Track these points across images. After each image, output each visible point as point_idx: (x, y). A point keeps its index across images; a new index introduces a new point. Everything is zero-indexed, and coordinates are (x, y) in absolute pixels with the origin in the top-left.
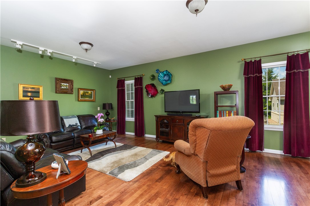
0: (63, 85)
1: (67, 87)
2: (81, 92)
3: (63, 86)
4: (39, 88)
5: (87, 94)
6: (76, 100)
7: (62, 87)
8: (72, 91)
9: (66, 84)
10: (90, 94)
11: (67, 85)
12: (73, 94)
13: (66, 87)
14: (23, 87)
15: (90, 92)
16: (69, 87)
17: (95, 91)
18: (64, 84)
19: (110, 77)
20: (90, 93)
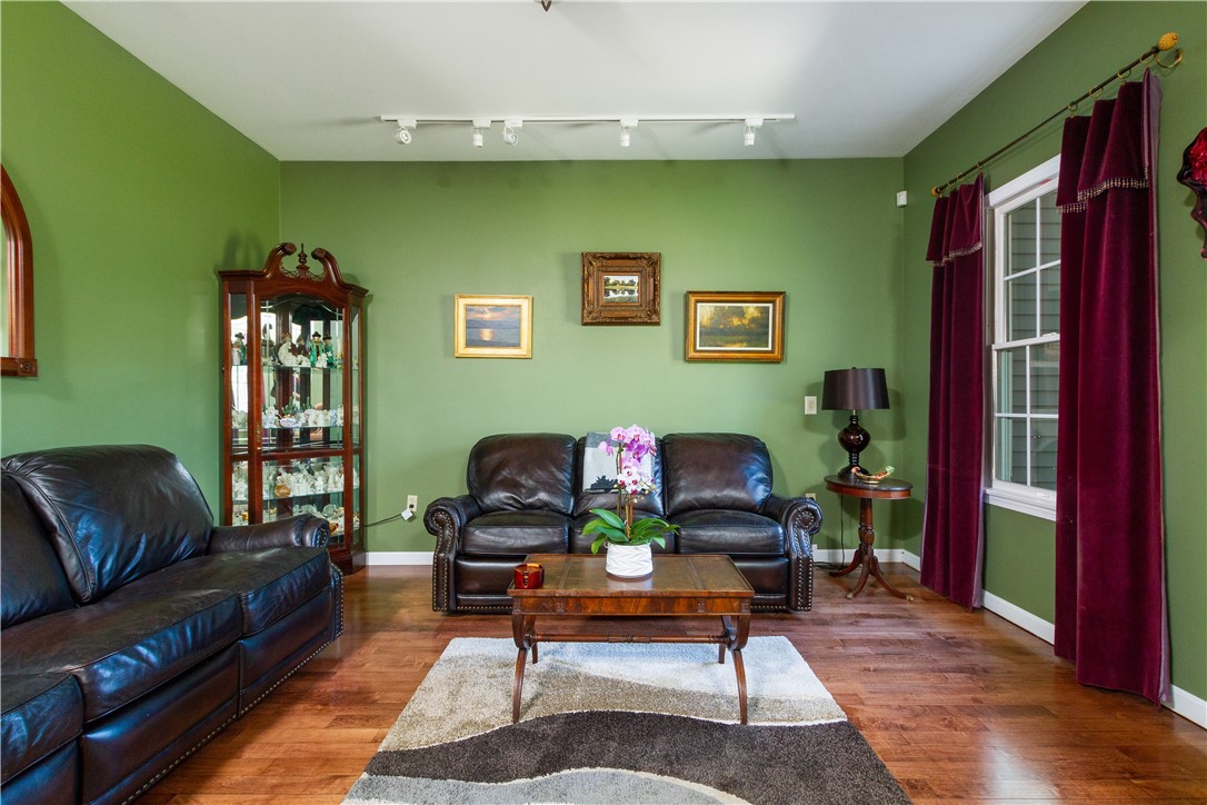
0: (615, 284)
1: (631, 292)
2: (705, 312)
3: (615, 291)
4: (520, 306)
5: (736, 321)
6: (675, 357)
7: (612, 295)
8: (656, 312)
9: (626, 279)
10: (753, 320)
11: (632, 283)
12: (658, 324)
13: (627, 294)
14: (467, 305)
15: (752, 309)
16: (641, 292)
17: (784, 298)
18: (620, 278)
19: (902, 199)
20: (756, 314)
